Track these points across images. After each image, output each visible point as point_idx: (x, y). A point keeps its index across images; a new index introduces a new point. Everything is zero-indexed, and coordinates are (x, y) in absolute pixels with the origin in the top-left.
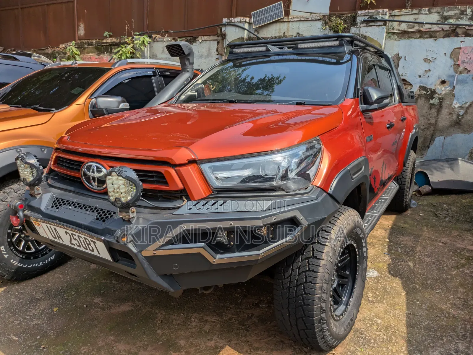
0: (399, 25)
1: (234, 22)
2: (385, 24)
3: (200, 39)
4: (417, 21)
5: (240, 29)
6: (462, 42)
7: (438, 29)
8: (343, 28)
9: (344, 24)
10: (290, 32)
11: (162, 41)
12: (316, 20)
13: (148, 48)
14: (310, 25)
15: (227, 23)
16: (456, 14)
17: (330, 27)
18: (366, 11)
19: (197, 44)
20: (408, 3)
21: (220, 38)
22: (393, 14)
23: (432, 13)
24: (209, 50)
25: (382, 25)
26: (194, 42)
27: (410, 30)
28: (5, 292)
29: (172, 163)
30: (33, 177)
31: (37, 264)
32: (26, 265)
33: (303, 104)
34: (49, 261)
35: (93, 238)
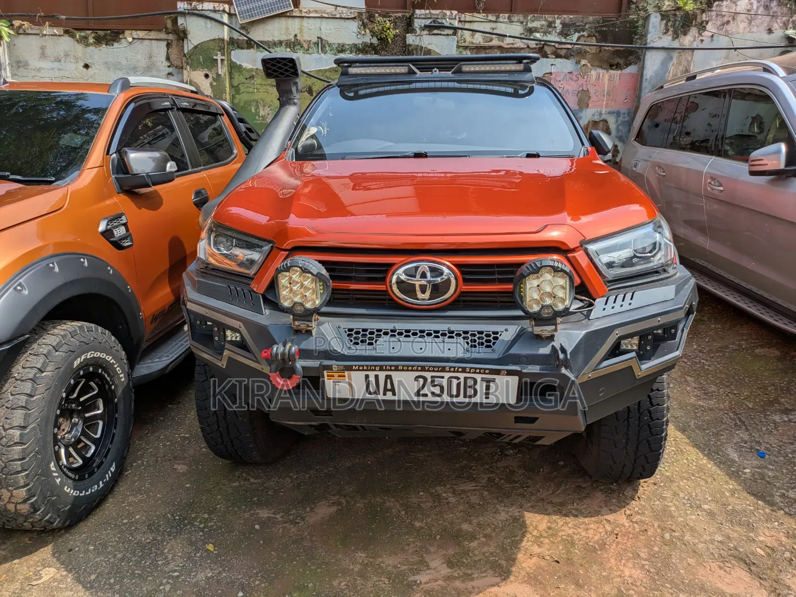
0: (473, 36)
1: (202, 10)
2: (455, 34)
3: (129, 36)
4: (495, 31)
5: (214, 23)
6: (552, 65)
7: (523, 46)
8: (394, 35)
9: (395, 28)
10: (305, 35)
11: (39, 34)
12: (348, 19)
13: (4, 48)
14: (340, 27)
15: (187, 11)
16: (542, 26)
17: (371, 31)
18: (427, 11)
19: (120, 46)
20: (479, 4)
21: (171, 37)
22: (462, 19)
23: (513, 22)
24: (150, 57)
25: (451, 35)
26: (114, 41)
27: (487, 44)
28: (61, 553)
29: (564, 248)
30: (321, 299)
31: (96, 486)
32: (84, 492)
33: (536, 156)
34: (110, 475)
35: (498, 372)
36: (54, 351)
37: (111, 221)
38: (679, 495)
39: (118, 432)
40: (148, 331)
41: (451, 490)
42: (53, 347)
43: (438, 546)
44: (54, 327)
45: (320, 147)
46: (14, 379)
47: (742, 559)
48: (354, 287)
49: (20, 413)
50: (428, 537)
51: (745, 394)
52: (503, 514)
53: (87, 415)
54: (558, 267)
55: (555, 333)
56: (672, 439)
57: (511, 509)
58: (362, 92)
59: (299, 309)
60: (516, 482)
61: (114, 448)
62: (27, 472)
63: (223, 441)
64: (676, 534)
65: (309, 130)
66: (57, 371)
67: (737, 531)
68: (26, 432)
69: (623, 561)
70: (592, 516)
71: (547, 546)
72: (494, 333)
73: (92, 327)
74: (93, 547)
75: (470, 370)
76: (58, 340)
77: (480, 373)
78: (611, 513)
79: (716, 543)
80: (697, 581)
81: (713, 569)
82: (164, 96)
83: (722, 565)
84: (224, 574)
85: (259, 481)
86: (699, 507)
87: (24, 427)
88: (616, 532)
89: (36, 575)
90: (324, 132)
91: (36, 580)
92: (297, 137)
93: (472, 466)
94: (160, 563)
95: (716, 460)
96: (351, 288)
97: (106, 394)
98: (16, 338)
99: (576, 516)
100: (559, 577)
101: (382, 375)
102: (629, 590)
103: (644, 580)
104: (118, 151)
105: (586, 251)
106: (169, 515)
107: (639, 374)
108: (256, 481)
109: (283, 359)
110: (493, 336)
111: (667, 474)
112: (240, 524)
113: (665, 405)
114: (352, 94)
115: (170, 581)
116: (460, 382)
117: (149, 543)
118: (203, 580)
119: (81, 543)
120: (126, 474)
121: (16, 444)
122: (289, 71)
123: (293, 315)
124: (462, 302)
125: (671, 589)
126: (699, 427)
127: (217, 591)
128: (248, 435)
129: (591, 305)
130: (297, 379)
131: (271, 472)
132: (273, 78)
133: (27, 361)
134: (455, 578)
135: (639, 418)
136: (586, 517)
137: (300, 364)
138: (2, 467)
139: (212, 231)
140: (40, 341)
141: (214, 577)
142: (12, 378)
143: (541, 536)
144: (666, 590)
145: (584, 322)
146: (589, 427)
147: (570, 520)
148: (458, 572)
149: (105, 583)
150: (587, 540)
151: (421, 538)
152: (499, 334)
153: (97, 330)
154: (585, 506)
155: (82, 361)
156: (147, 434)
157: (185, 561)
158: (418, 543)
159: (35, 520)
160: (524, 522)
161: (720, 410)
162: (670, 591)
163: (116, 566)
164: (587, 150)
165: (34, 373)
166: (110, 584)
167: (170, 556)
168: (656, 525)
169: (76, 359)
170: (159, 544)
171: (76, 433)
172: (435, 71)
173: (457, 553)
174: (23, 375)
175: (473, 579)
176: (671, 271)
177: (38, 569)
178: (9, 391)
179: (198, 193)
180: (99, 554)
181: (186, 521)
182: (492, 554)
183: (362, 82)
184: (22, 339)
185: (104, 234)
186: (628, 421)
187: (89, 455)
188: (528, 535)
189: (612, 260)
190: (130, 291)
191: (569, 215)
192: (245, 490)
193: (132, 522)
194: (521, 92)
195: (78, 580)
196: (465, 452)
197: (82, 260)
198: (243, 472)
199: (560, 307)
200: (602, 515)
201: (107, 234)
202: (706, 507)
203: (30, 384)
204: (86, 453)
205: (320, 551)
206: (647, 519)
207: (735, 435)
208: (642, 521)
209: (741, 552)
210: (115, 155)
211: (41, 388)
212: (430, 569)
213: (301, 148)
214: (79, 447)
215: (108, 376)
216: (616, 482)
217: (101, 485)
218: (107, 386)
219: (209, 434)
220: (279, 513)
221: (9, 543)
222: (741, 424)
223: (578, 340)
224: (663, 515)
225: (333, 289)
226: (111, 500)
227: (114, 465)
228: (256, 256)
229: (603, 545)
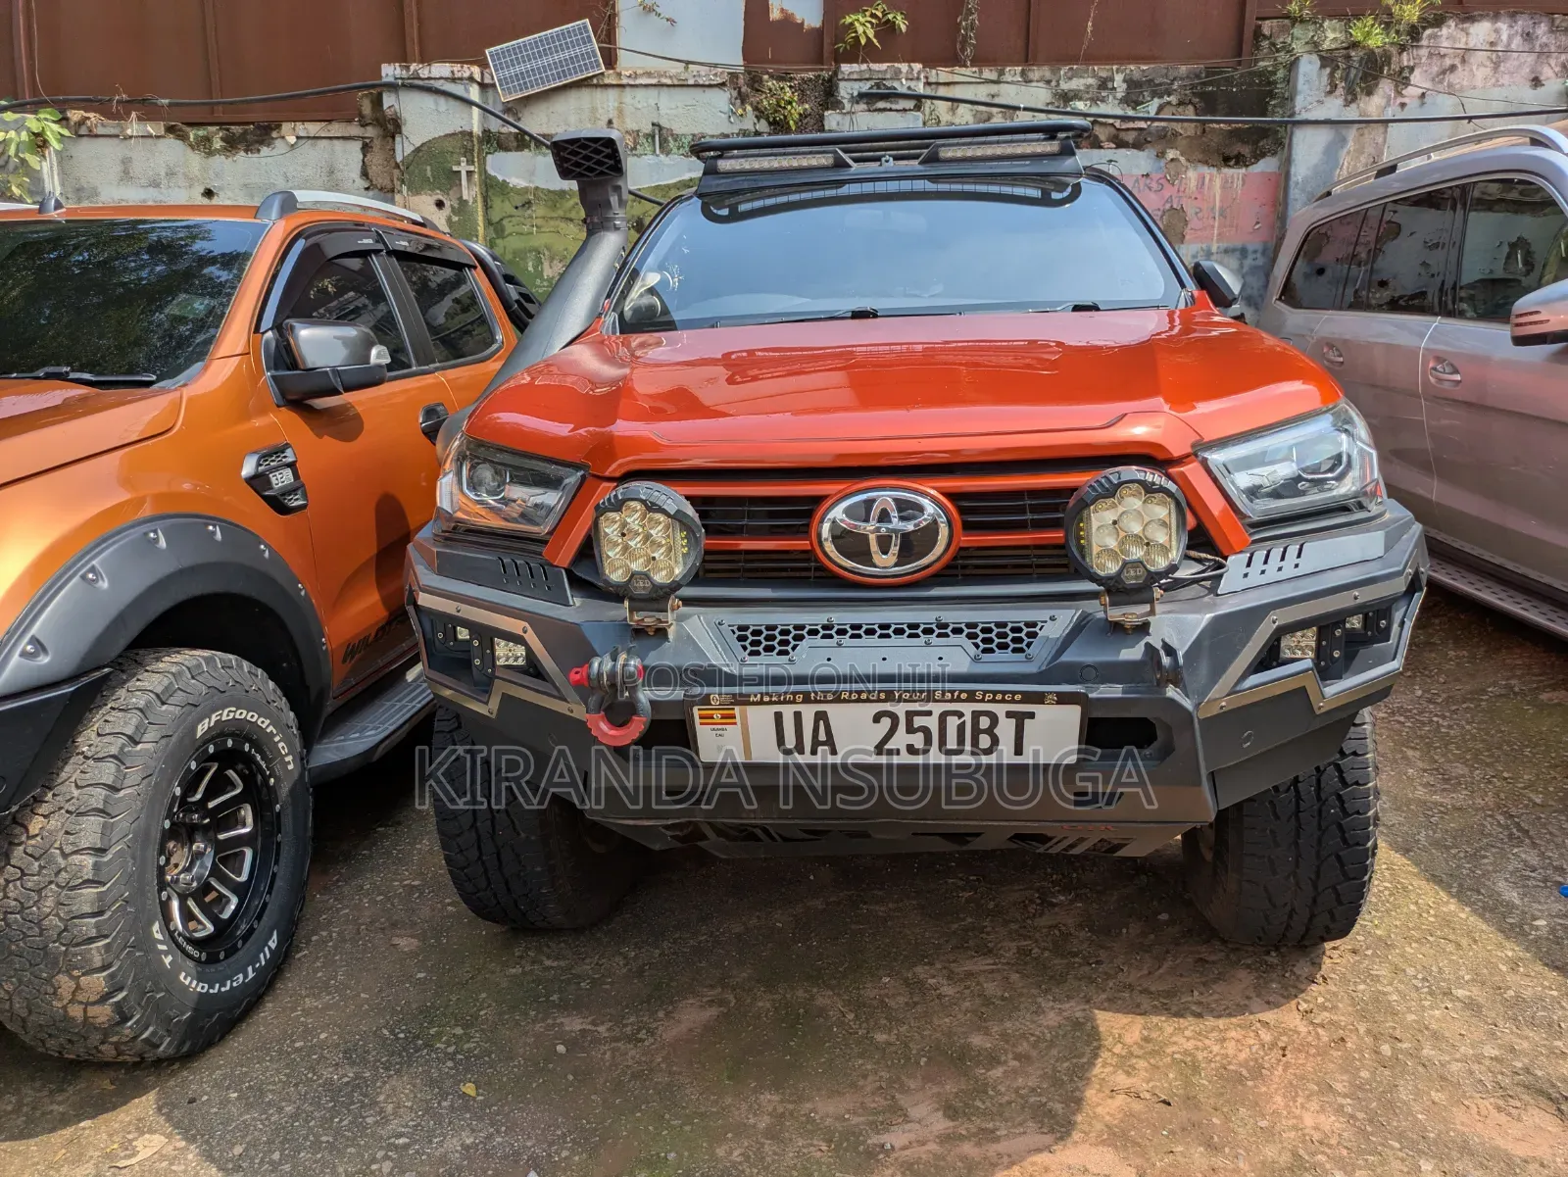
0: (953, 110)
1: (429, 78)
2: (918, 108)
3: (289, 132)
4: (996, 101)
5: (452, 103)
6: (1110, 161)
8: (800, 115)
9: (801, 101)
10: (628, 120)
11: (117, 136)
12: (710, 86)
13: (51, 163)
14: (694, 102)
15: (400, 82)
16: (1088, 86)
17: (756, 109)
18: (864, 67)
19: (274, 152)
20: (963, 50)
21: (370, 132)
22: (932, 80)
23: (1031, 81)
24: (332, 173)
25: (910, 110)
26: (262, 143)
28: (174, 1106)
29: (1160, 456)
30: (685, 564)
31: (241, 976)
32: (217, 985)
33: (1095, 308)
34: (268, 956)
35: (1039, 698)
36: (159, 703)
37: (265, 457)
38: (1404, 971)
39: (282, 870)
40: (337, 676)
41: (944, 971)
42: (157, 695)
43: (923, 1079)
44: (158, 659)
45: (665, 311)
46: (81, 757)
47: (1541, 1092)
48: (746, 545)
49: (94, 823)
50: (902, 1061)
51: (1526, 777)
52: (1052, 1015)
53: (222, 837)
54: (1153, 484)
55: (1150, 619)
56: (1384, 866)
57: (1067, 1006)
58: (743, 208)
59: (640, 588)
60: (1076, 955)
61: (275, 902)
62: (107, 941)
63: (489, 884)
64: (1405, 1045)
65: (643, 280)
66: (163, 741)
67: (1527, 1038)
68: (106, 859)
69: (1300, 1100)
70: (1230, 1015)
71: (1143, 1074)
72: (1028, 625)
73: (231, 661)
74: (236, 1095)
75: (984, 696)
76: (166, 682)
77: (1003, 701)
78: (1271, 1009)
79: (1487, 1062)
80: (1452, 1134)
81: (1484, 1112)
82: (359, 227)
83: (1501, 1103)
84: (500, 1139)
85: (562, 963)
86: (1448, 993)
87: (102, 851)
88: (1281, 1044)
89: (127, 1149)
90: (674, 283)
91: (122, 1158)
92: (622, 292)
93: (986, 927)
94: (370, 1120)
95: (1474, 903)
96: (742, 547)
97: (258, 794)
98: (85, 673)
99: (1199, 1016)
100: (1172, 1132)
101: (808, 712)
102: (1313, 1154)
103: (1345, 1134)
104: (278, 326)
105: (1204, 463)
106: (385, 1032)
107: (1321, 706)
108: (555, 964)
109: (613, 685)
110: (1026, 630)
111: (1379, 932)
112: (526, 1044)
113: (1370, 785)
114: (725, 212)
115: (390, 1153)
116: (964, 722)
117: (348, 1082)
118: (457, 1151)
119: (213, 1087)
120: (298, 956)
121: (87, 882)
122: (603, 163)
123: (632, 599)
124: (959, 569)
125: (1401, 1150)
126: (1436, 844)
127: (485, 1172)
128: (539, 869)
129: (1221, 566)
130: (637, 727)
131: (584, 946)
132: (572, 179)
133: (106, 721)
134: (962, 1138)
135: (1320, 812)
136: (1219, 1017)
137: (645, 696)
138: (58, 930)
139: (465, 458)
140: (133, 684)
141: (477, 1145)
142: (78, 754)
143: (1131, 1054)
144: (1389, 1152)
145: (1206, 599)
146: (1221, 814)
147: (1187, 1024)
148: (966, 1126)
149: (262, 1161)
150: (1224, 1062)
151: (889, 1063)
152: (1039, 627)
153: (240, 667)
154: (1216, 997)
155: (212, 724)
156: (338, 881)
157: (418, 1117)
158: (883, 1074)
159: (125, 1039)
160: (1095, 1028)
161: (1477, 810)
162: (1400, 1154)
163: (284, 1128)
164: (1192, 296)
165: (119, 745)
166: (272, 1163)
167: (390, 1108)
168: (1362, 1030)
169: (201, 720)
170: (367, 1086)
171: (202, 871)
172: (887, 161)
173: (962, 1091)
174: (99, 749)
175: (997, 1140)
176: (1374, 509)
177: (130, 1137)
178: (73, 779)
179: (430, 412)
180: (249, 1106)
181: (420, 1042)
182: (1033, 1090)
183: (746, 185)
184: (97, 674)
185: (253, 482)
186: (1298, 819)
187: (226, 915)
188: (1105, 1055)
189: (1257, 481)
190: (303, 593)
191: (1167, 401)
192: (533, 981)
193: (311, 1047)
194: (1055, 196)
195: (209, 1156)
196: (968, 901)
197: (211, 528)
198: (530, 949)
199: (1161, 563)
200: (1252, 1013)
201: (258, 482)
202: (1460, 993)
203: (112, 765)
204: (221, 912)
205: (688, 1092)
206: (1343, 1018)
207: (1510, 856)
208: (1332, 1023)
209: (1540, 1078)
210: (270, 334)
211: (134, 775)
212: (910, 1122)
213: (630, 313)
214: (207, 899)
215: (262, 759)
216: (1277, 949)
217: (251, 975)
218: (259, 777)
219: (463, 869)
220: (603, 1023)
221: (71, 1090)
222: (1520, 835)
223: (1200, 630)
224: (1374, 1009)
225: (707, 552)
226: (270, 1005)
227: (275, 937)
228: (551, 498)
229: (1257, 1071)
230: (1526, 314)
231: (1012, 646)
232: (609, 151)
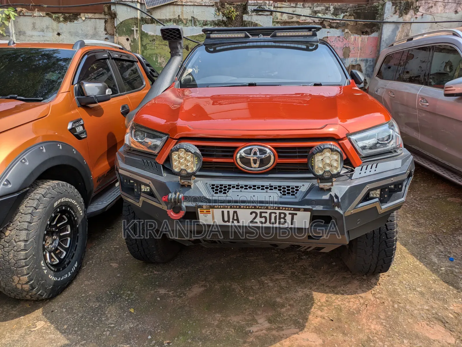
0: (282, 15)
1: (125, 1)
2: (271, 14)
3: (83, 16)
4: (295, 13)
5: (132, 9)
6: (328, 32)
7: (311, 21)
8: (236, 15)
9: (236, 11)
10: (184, 16)
12: (209, 6)
13: (12, 24)
14: (204, 11)
15: (116, 2)
17: (223, 13)
18: (255, 1)
19: (79, 22)
21: (107, 17)
22: (276, 6)
23: (305, 7)
24: (95, 29)
25: (269, 15)
26: (75, 19)
27: (290, 20)
28: (47, 313)
29: (336, 138)
30: (196, 167)
31: (67, 275)
32: (60, 278)
33: (320, 85)
34: (75, 269)
35: (298, 210)
36: (43, 197)
37: (75, 123)
38: (403, 282)
39: (79, 244)
40: (95, 187)
41: (270, 279)
42: (43, 195)
43: (262, 311)
44: (43, 184)
45: (194, 80)
46: (20, 213)
47: (440, 320)
48: (215, 160)
49: (24, 233)
50: (257, 306)
51: (441, 224)
52: (300, 293)
53: (61, 234)
54: (334, 149)
55: (332, 187)
56: (399, 250)
57: (305, 290)
58: (218, 48)
59: (184, 173)
60: (308, 275)
61: (77, 253)
62: (28, 267)
63: (139, 250)
64: (401, 305)
65: (187, 71)
66: (44, 209)
67: (437, 303)
68: (28, 243)
69: (370, 320)
70: (352, 294)
71: (326, 311)
72: (296, 187)
73: (64, 184)
74: (65, 310)
75: (282, 208)
76: (45, 191)
77: (288, 210)
78: (363, 293)
79: (425, 311)
80: (413, 332)
81: (423, 326)
82: (104, 51)
83: (428, 323)
84: (140, 326)
85: (159, 273)
86: (415, 289)
87: (26, 241)
88: (366, 303)
89: (34, 325)
90: (196, 71)
91: (33, 328)
92: (181, 74)
93: (282, 265)
94: (103, 319)
95: (424, 262)
96: (213, 161)
97: (72, 222)
98: (21, 190)
99: (343, 294)
100: (333, 329)
101: (231, 211)
102: (373, 337)
103: (383, 331)
104: (78, 83)
105: (350, 140)
106: (108, 292)
107: (380, 211)
108: (157, 273)
109: (175, 202)
110: (295, 188)
111: (396, 270)
112: (148, 297)
113: (395, 230)
114: (212, 50)
115: (109, 329)
116: (276, 215)
117: (97, 307)
118: (128, 329)
119: (58, 307)
120: (83, 268)
121: (22, 250)
122: (176, 36)
123: (181, 176)
124: (278, 169)
125: (398, 336)
126: (414, 243)
127: (136, 336)
128: (153, 246)
129: (353, 171)
130: (182, 214)
131: (166, 268)
132: (167, 40)
133: (28, 203)
134: (272, 329)
135: (380, 237)
136: (348, 295)
137: (184, 204)
138: (14, 263)
139: (133, 128)
140: (35, 192)
141: (134, 327)
142: (20, 212)
143: (322, 305)
144: (396, 337)
145: (348, 181)
146: (350, 242)
147: (339, 296)
148: (274, 326)
149: (72, 330)
150: (349, 308)
151: (253, 306)
152: (299, 188)
153: (67, 186)
154: (348, 288)
155: (59, 203)
156: (95, 245)
157: (117, 318)
158: (251, 309)
159: (33, 294)
160: (312, 297)
161: (427, 233)
162: (398, 338)
163: (79, 320)
164: (349, 82)
165: (32, 210)
166: (75, 331)
167: (109, 315)
168: (389, 300)
169: (55, 202)
170: (103, 309)
171: (55, 245)
172: (261, 36)
173: (274, 315)
174: (26, 211)
175: (283, 330)
176: (399, 152)
177: (35, 322)
178: (18, 220)
179: (123, 107)
180: (69, 314)
181: (118, 296)
182: (294, 315)
183: (218, 42)
184: (25, 190)
185: (71, 130)
186: (373, 239)
187: (62, 257)
188: (315, 305)
189: (365, 145)
190: (85, 163)
191: (339, 118)
192: (151, 278)
193: (87, 296)
194: (310, 48)
195: (57, 328)
196: (278, 257)
197: (59, 145)
198: (150, 268)
199: (335, 172)
200: (358, 294)
201: (73, 130)
202: (418, 289)
203: (30, 216)
204: (61, 256)
205: (195, 313)
206: (384, 296)
207: (435, 248)
208: (381, 297)
209: (440, 316)
210: (76, 85)
211: (36, 219)
212: (258, 324)
213: (183, 81)
214: (57, 252)
215: (73, 212)
216: (366, 274)
217: (70, 275)
218: (72, 218)
219: (131, 246)
220: (171, 291)
221: (18, 307)
222: (438, 242)
223: (346, 191)
224: (393, 294)
225: (203, 162)
226: (75, 283)
227: (76, 263)
228: (158, 142)
229: (359, 311)
230: (449, 87)
231: (291, 193)
232: (178, 32)
